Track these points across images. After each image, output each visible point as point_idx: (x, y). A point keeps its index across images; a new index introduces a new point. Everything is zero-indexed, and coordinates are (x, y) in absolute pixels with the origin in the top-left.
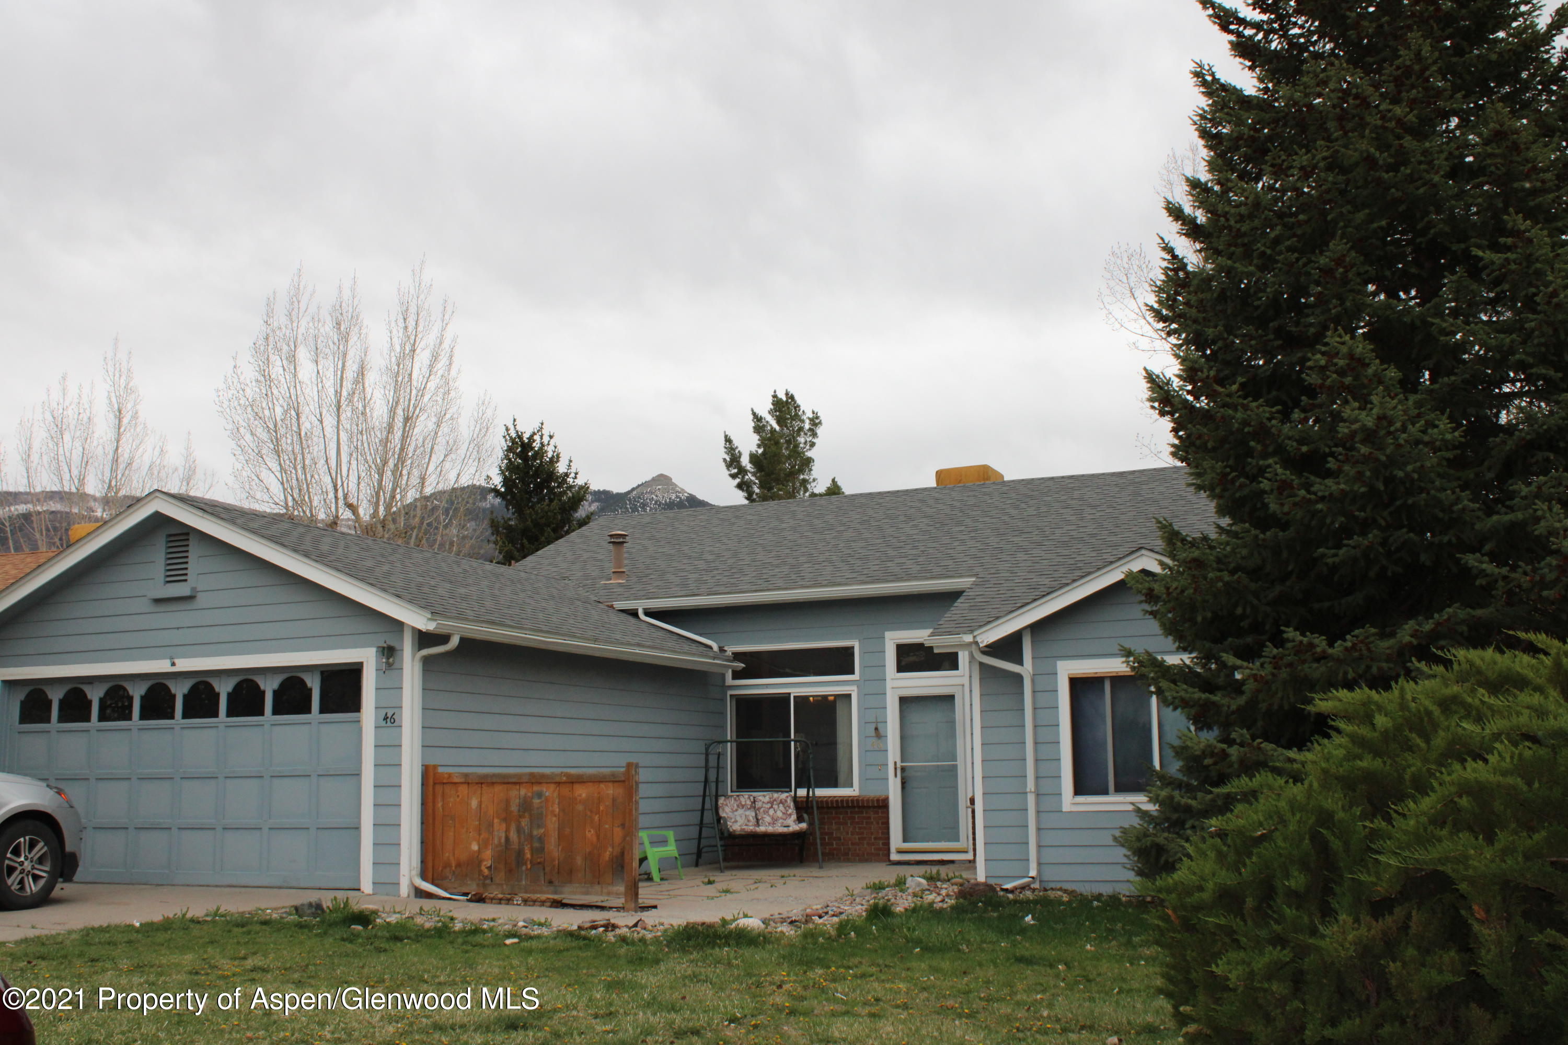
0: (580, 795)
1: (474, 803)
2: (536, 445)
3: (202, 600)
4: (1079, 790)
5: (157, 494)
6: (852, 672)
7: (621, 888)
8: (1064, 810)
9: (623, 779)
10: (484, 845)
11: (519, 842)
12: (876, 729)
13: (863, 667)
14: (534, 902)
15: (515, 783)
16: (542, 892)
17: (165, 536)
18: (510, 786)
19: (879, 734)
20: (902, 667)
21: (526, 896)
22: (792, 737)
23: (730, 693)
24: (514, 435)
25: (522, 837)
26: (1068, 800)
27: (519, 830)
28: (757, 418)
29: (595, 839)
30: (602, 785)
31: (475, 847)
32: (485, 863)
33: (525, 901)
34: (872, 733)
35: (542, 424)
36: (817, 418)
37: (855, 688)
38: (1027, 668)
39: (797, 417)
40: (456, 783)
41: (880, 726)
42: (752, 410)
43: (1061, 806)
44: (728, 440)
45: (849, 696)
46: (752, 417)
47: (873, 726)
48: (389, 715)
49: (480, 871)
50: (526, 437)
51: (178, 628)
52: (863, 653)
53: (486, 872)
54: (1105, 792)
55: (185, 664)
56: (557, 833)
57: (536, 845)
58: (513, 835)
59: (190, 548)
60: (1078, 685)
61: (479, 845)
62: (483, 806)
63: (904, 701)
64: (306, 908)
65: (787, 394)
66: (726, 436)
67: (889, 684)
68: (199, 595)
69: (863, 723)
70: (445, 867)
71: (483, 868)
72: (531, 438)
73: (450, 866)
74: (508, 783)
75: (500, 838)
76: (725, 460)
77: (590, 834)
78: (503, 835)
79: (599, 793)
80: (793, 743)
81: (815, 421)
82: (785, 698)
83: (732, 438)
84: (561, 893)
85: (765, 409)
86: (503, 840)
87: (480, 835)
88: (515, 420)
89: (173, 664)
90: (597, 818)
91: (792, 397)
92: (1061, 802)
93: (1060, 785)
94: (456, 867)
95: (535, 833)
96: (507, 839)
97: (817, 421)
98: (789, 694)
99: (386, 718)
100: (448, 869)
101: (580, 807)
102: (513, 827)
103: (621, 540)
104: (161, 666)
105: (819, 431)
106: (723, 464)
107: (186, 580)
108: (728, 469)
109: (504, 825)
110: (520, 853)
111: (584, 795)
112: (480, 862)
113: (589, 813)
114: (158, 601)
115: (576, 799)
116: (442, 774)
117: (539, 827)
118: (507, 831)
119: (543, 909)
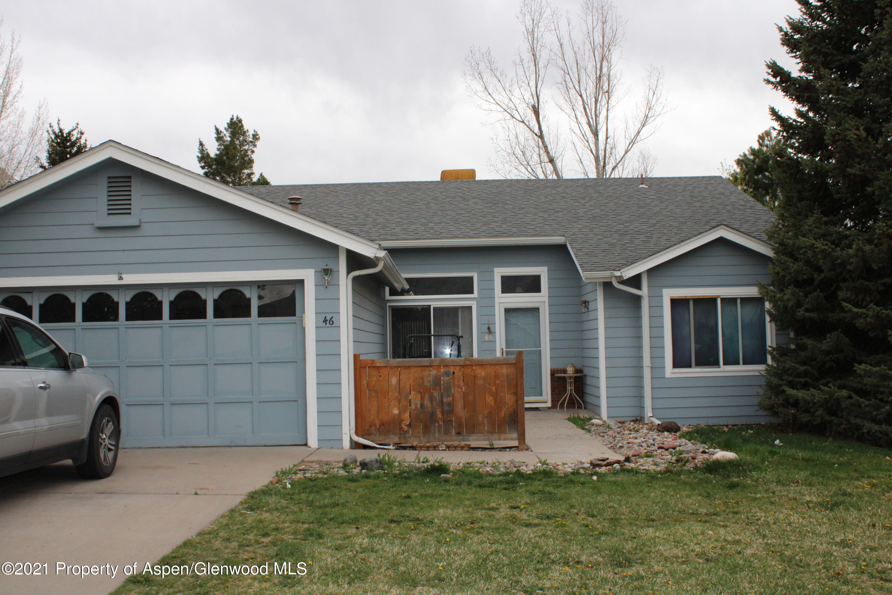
0: (480, 374)
1: (394, 381)
2: (73, 139)
3: (146, 229)
4: (676, 365)
5: (112, 144)
6: (472, 292)
7: (515, 435)
8: (667, 376)
9: (514, 362)
10: (402, 411)
11: (432, 407)
12: (489, 328)
13: (480, 290)
14: (455, 448)
15: (427, 366)
16: (452, 441)
17: (106, 179)
18: (424, 368)
19: (490, 331)
20: (505, 290)
21: (449, 443)
22: (432, 333)
23: (388, 304)
24: (57, 131)
25: (435, 403)
26: (669, 371)
27: (431, 399)
28: (218, 132)
29: (493, 403)
30: (497, 367)
31: (396, 411)
32: (405, 422)
33: (448, 448)
34: (487, 330)
35: (78, 124)
36: (257, 135)
37: (475, 302)
38: (644, 291)
39: (244, 133)
40: (378, 367)
41: (491, 326)
42: (215, 127)
43: (665, 374)
44: (201, 144)
45: (470, 308)
46: (215, 131)
47: (487, 326)
48: (328, 318)
49: (401, 428)
50: (66, 132)
51: (124, 251)
52: (480, 281)
53: (406, 428)
54: (690, 366)
55: (130, 279)
56: (462, 400)
57: (446, 408)
58: (427, 402)
59: (132, 188)
60: (675, 303)
61: (399, 409)
62: (401, 383)
63: (508, 311)
64: (374, 463)
65: (237, 118)
66: (200, 142)
67: (497, 300)
68: (143, 225)
69: (479, 324)
70: (370, 426)
71: (403, 425)
72: (69, 133)
73: (375, 425)
74: (422, 366)
75: (416, 405)
76: (198, 157)
77: (490, 400)
78: (419, 403)
79: (495, 372)
80: (432, 337)
81: (256, 137)
82: (427, 309)
83: (204, 143)
84: (469, 441)
85: (223, 126)
86: (419, 406)
87: (400, 403)
88: (59, 121)
89: (121, 278)
90: (494, 389)
91: (240, 121)
92: (665, 372)
93: (664, 362)
94: (380, 426)
95: (445, 400)
96: (422, 405)
97: (257, 137)
98: (430, 306)
99: (325, 321)
100: (373, 428)
101: (481, 382)
102: (427, 396)
103: (299, 202)
104: (111, 279)
105: (258, 143)
106: (197, 159)
107: (130, 213)
108: (200, 163)
109: (419, 396)
110: (433, 415)
111: (483, 374)
112: (401, 422)
113: (487, 386)
114: (101, 229)
115: (477, 376)
116: (366, 361)
117: (448, 396)
118: (422, 399)
119: (463, 452)
